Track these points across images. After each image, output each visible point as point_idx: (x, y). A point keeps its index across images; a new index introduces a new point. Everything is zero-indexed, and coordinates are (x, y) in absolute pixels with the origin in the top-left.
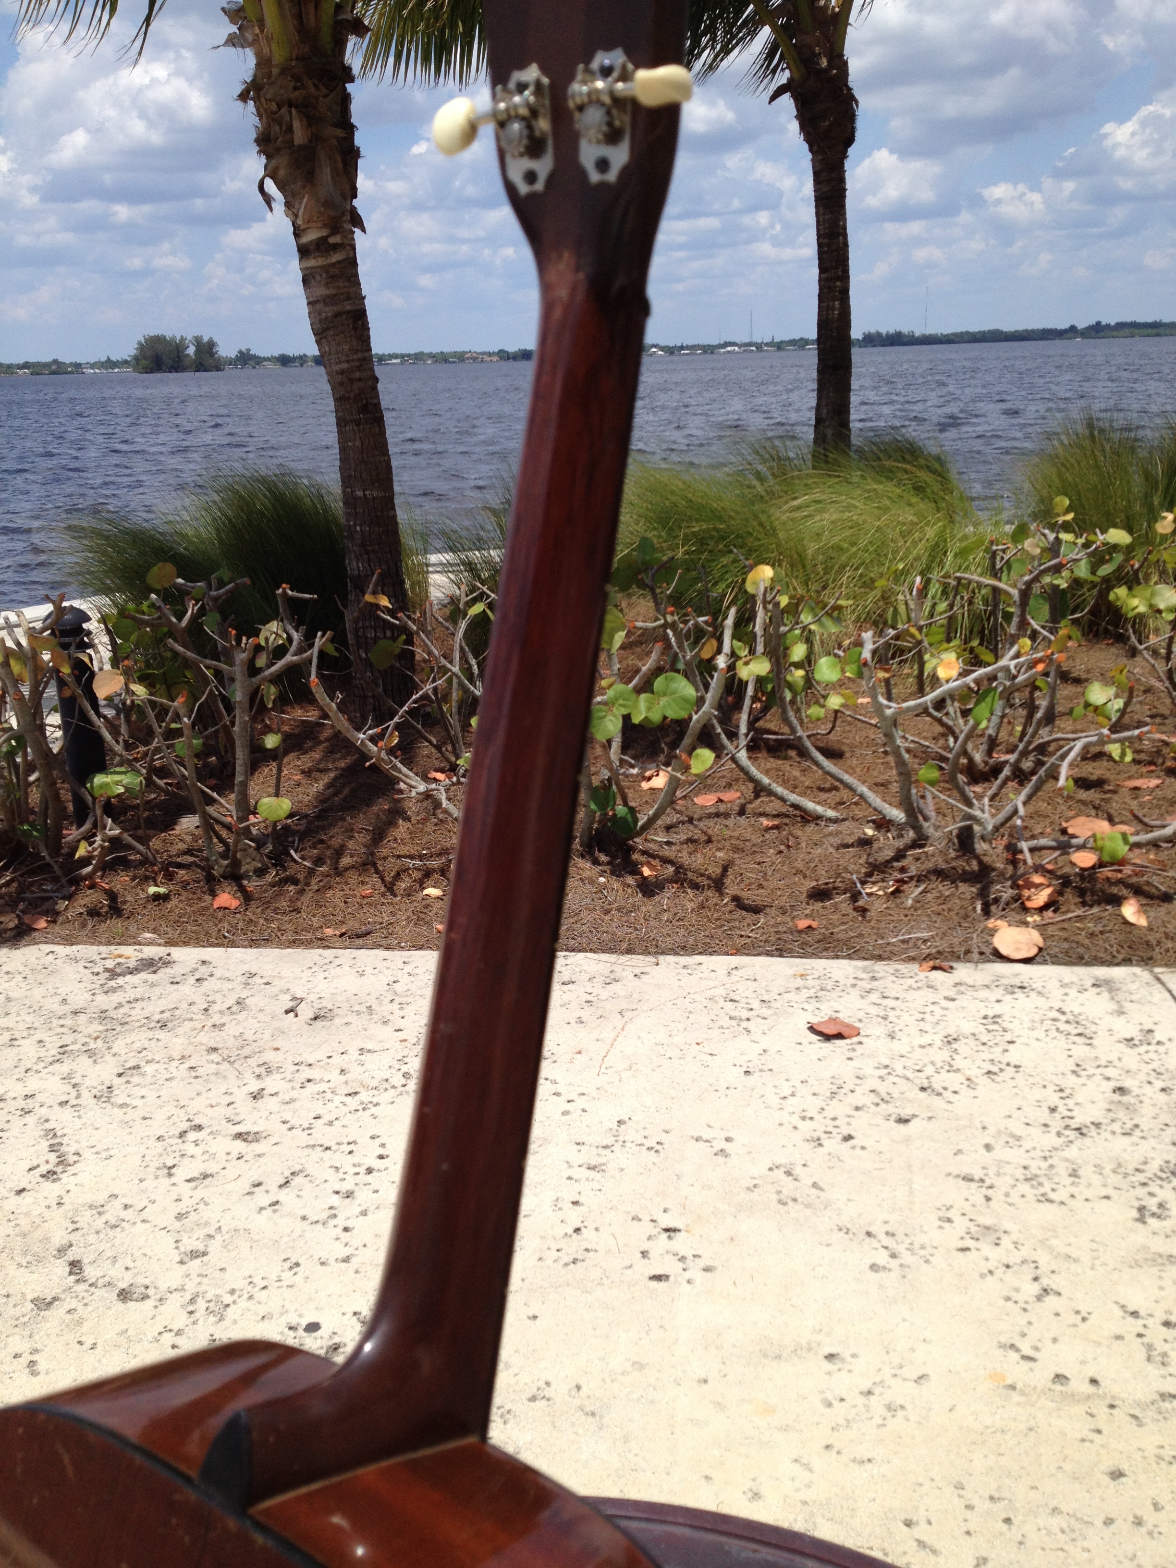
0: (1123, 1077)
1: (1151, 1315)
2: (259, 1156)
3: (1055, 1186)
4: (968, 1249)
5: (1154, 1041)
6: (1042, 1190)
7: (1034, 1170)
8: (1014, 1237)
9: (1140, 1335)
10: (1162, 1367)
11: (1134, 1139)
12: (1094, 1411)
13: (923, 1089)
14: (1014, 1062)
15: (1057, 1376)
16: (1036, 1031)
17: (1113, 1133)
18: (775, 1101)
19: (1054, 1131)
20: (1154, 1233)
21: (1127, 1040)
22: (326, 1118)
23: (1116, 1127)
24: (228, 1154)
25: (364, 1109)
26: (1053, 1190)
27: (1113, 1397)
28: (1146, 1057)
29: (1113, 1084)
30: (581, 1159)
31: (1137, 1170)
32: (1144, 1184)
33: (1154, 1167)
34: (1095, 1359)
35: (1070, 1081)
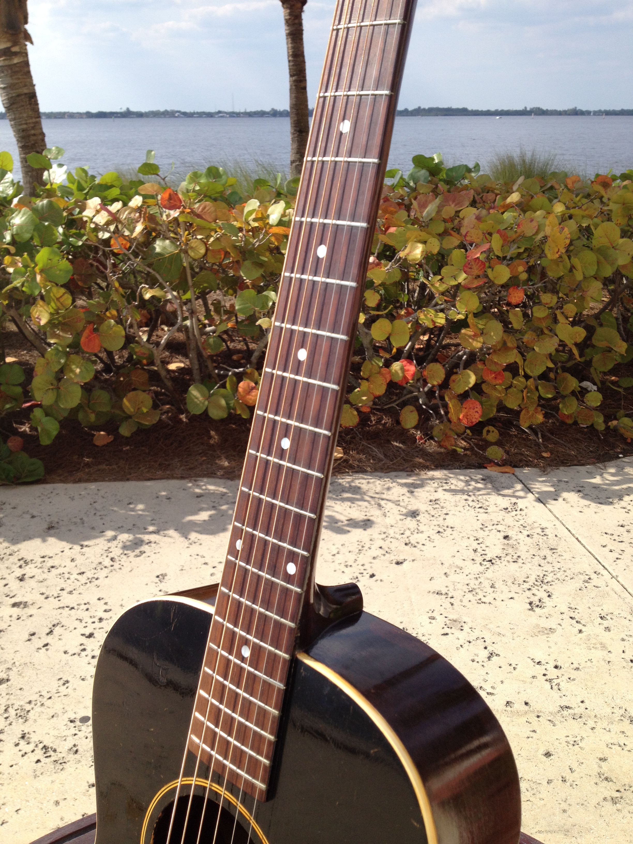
0: (507, 530)
2: (31, 616)
3: (485, 594)
4: (447, 634)
5: (519, 509)
6: (479, 597)
7: (472, 586)
8: (470, 625)
11: (520, 564)
12: (530, 720)
13: (406, 544)
14: (450, 525)
15: (508, 702)
16: (459, 507)
17: (509, 562)
19: (478, 562)
21: (504, 509)
22: (68, 589)
23: (509, 558)
24: (11, 616)
25: (90, 582)
26: (484, 596)
28: (516, 518)
29: (503, 534)
31: (524, 581)
33: (532, 580)
35: (481, 534)
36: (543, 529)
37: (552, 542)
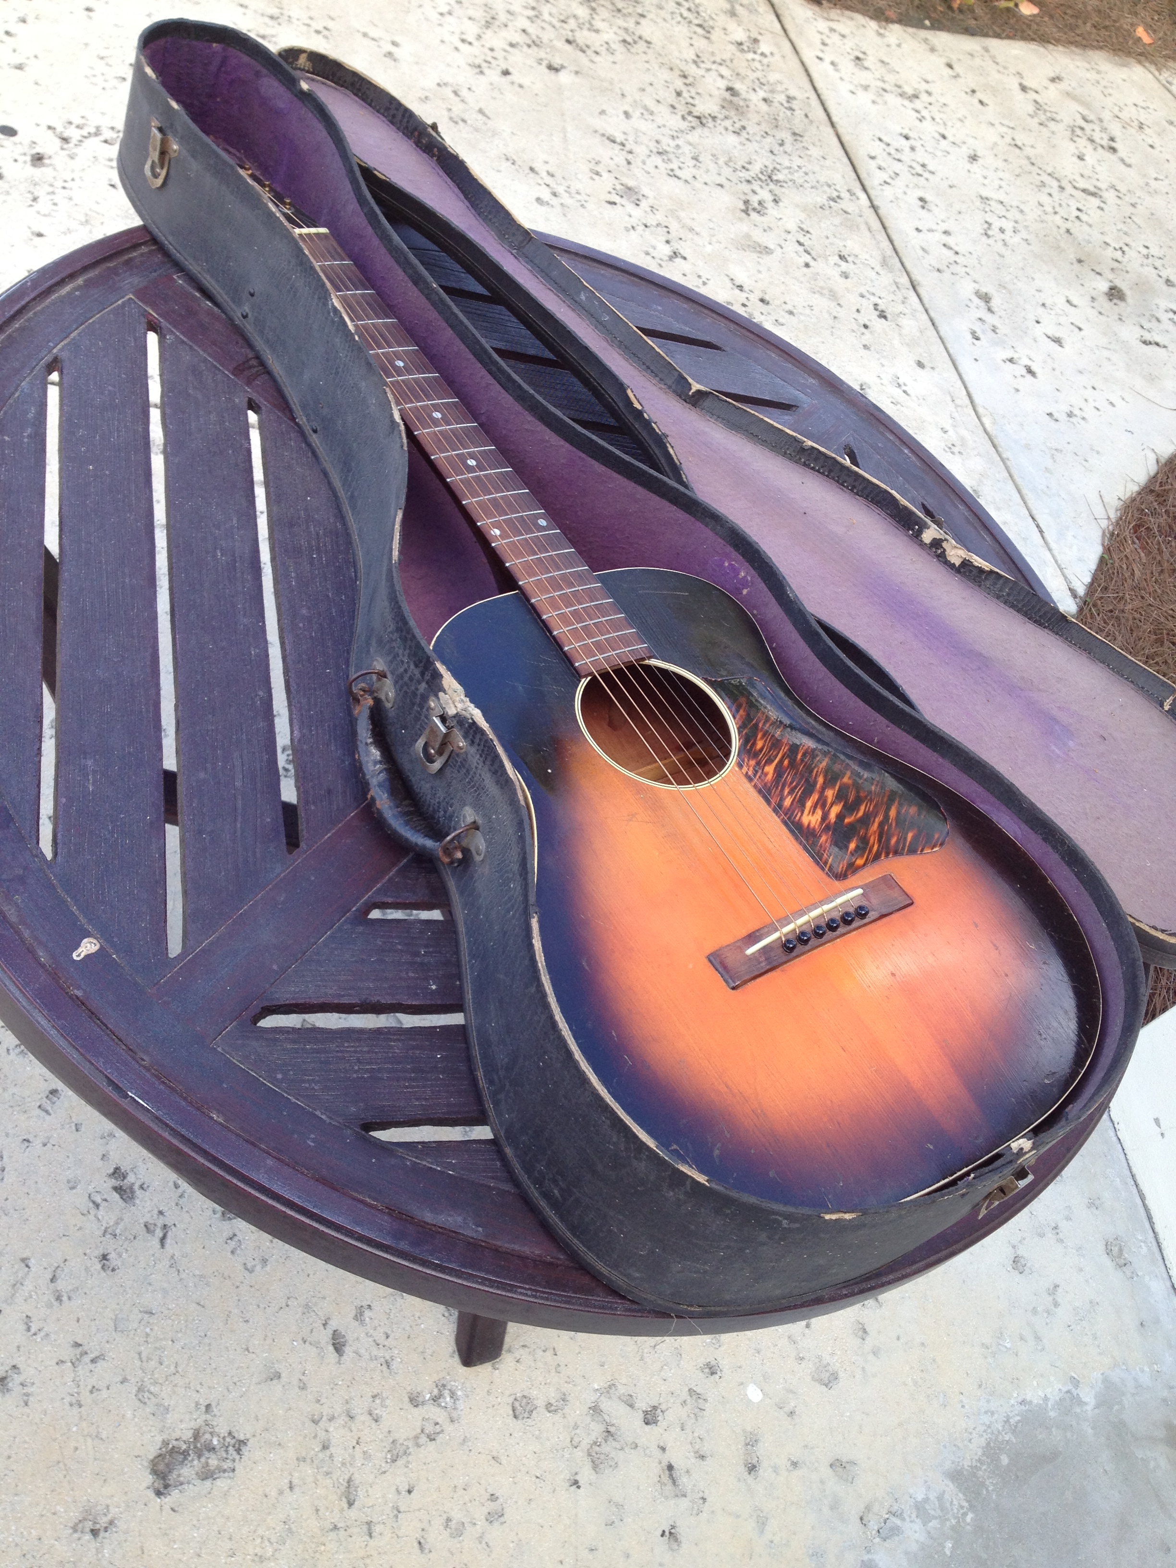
1: (751, 291)
3: (681, 165)
4: (615, 204)
5: (759, 51)
6: (671, 166)
7: (664, 146)
8: (651, 201)
11: (743, 139)
13: (568, 42)
14: (645, 37)
16: (664, 11)
17: (726, 129)
18: (434, 13)
19: (680, 114)
20: (755, 226)
21: (738, 43)
23: (728, 123)
26: (680, 168)
28: (752, 65)
29: (726, 83)
31: (744, 167)
32: (748, 181)
33: (756, 168)
35: (692, 70)
36: (789, 97)
37: (798, 123)
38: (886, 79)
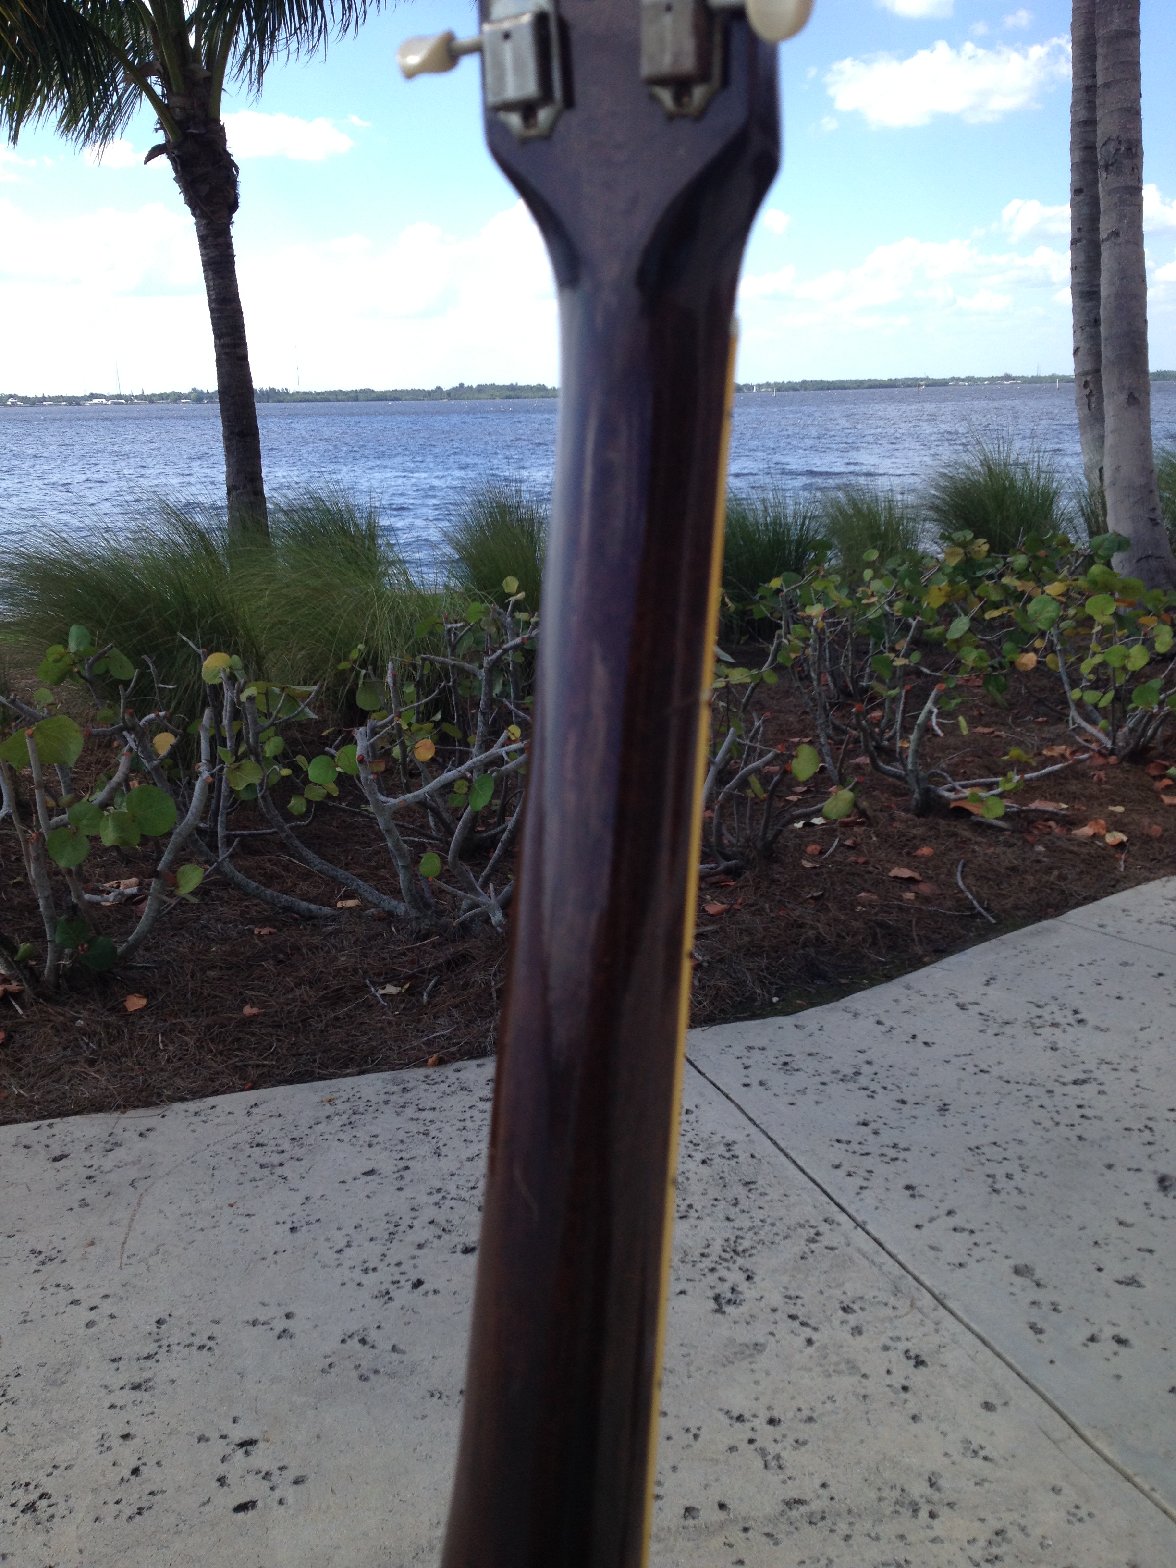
1: (755, 1416)
9: (751, 1441)
10: (779, 1471)
18: (329, 1256)
20: (735, 1322)
27: (744, 1518)
30: (123, 1378)
32: (713, 1270)
34: (717, 1480)
38: (821, 1071)
